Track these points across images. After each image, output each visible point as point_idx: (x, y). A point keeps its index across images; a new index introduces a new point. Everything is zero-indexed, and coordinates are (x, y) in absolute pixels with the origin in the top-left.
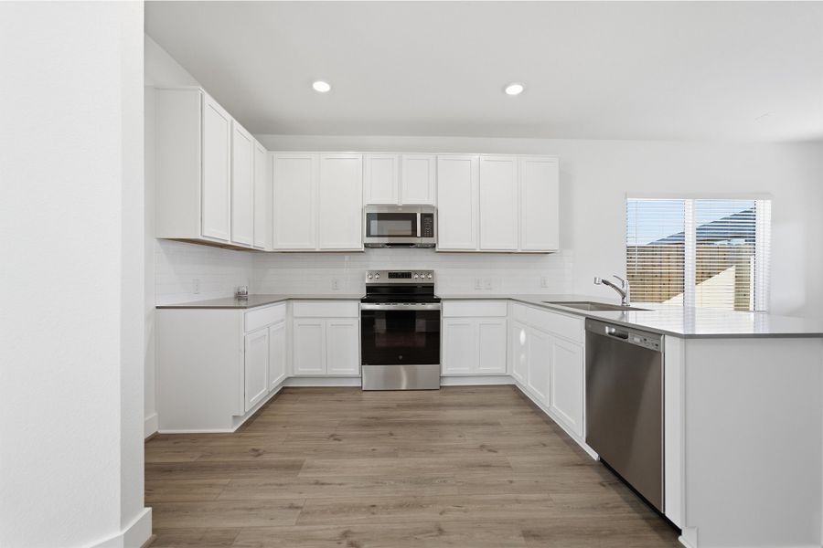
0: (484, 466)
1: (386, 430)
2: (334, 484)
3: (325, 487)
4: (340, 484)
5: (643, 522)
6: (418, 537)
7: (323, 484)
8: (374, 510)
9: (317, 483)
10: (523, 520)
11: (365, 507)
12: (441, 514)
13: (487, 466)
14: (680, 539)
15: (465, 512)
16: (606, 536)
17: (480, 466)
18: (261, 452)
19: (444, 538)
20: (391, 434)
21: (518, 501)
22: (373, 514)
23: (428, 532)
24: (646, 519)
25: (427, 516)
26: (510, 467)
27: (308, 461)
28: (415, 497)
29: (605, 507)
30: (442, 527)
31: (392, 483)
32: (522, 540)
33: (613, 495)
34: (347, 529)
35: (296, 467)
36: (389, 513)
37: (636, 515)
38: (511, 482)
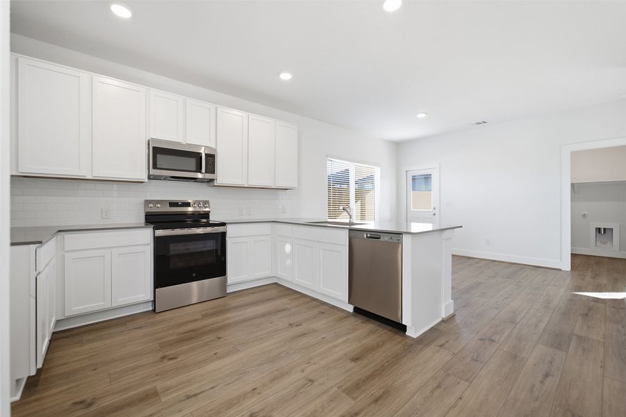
0: (302, 335)
1: (212, 337)
2: (207, 390)
3: (200, 396)
4: (212, 388)
5: (390, 333)
6: (301, 391)
7: (195, 395)
8: (257, 391)
9: (188, 397)
10: (346, 354)
11: (249, 393)
12: (302, 372)
13: (303, 335)
14: (407, 333)
15: (315, 364)
16: (383, 345)
17: (300, 336)
18: (89, 401)
19: (316, 383)
20: (219, 338)
21: (336, 346)
22: (259, 393)
23: (304, 386)
24: (390, 331)
25: (295, 378)
26: (316, 330)
27: (159, 385)
28: (277, 370)
29: (372, 332)
30: (310, 377)
31: (254, 369)
32: (353, 364)
33: (371, 326)
34: (250, 413)
35: (152, 395)
36: (270, 388)
37: (385, 331)
38: (324, 338)
